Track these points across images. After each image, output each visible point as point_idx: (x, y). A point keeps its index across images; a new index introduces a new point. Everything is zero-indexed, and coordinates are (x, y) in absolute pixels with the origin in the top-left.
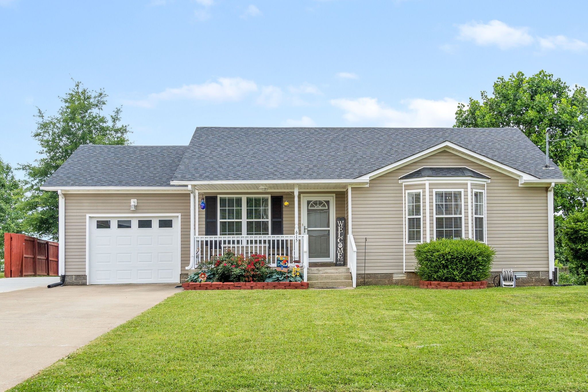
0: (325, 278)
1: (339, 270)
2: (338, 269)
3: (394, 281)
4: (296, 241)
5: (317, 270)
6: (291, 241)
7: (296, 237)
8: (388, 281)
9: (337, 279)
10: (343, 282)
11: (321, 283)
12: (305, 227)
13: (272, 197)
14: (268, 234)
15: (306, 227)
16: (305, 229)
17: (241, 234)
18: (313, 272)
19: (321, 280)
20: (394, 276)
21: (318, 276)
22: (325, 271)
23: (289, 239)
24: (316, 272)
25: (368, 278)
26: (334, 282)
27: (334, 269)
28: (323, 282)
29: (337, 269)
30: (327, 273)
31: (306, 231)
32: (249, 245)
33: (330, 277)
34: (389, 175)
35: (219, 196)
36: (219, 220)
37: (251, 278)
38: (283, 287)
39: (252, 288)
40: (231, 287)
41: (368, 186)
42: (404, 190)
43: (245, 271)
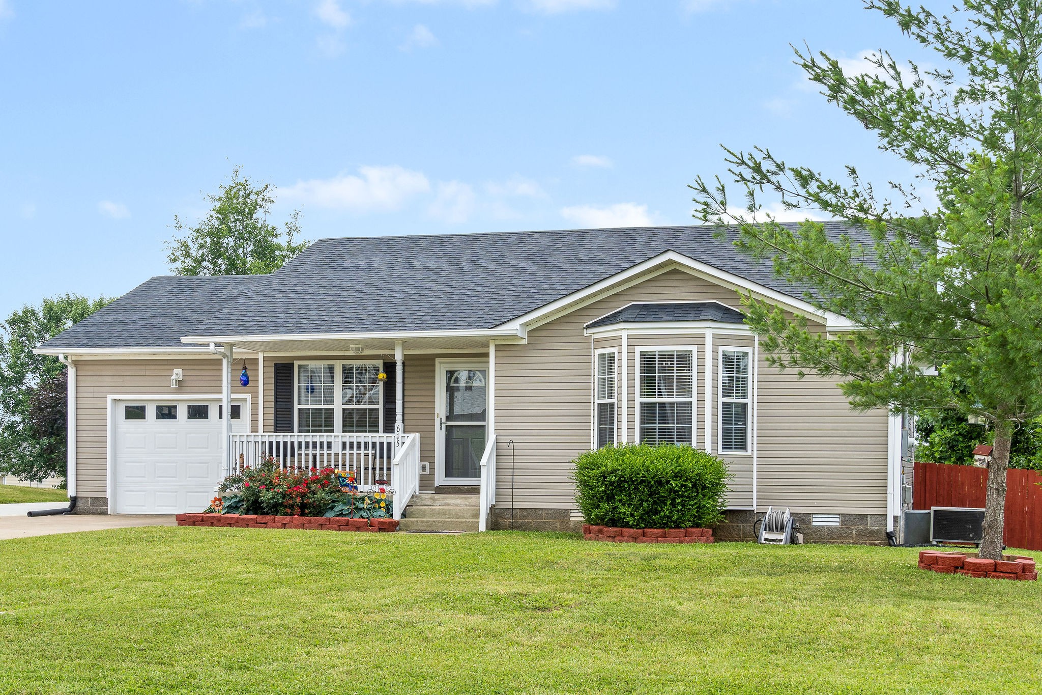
0: (439, 513)
1: (470, 500)
2: (469, 498)
3: (572, 525)
4: (396, 444)
5: (431, 498)
6: (389, 444)
7: (396, 438)
8: (561, 524)
9: (460, 517)
10: (462, 522)
11: (422, 522)
12: (441, 419)
13: (385, 364)
14: (377, 432)
15: (444, 421)
16: (441, 424)
17: (332, 431)
18: (424, 502)
19: (430, 517)
20: (572, 515)
21: (425, 510)
22: (446, 501)
23: (385, 440)
24: (429, 503)
25: (526, 517)
26: (446, 522)
27: (462, 498)
28: (427, 522)
29: (465, 498)
30: (448, 505)
31: (444, 426)
33: (448, 513)
34: (568, 320)
35: (296, 363)
36: (296, 407)
37: (297, 510)
38: (336, 526)
39: (284, 526)
40: (250, 523)
41: (525, 342)
42: (593, 348)
43: (284, 497)
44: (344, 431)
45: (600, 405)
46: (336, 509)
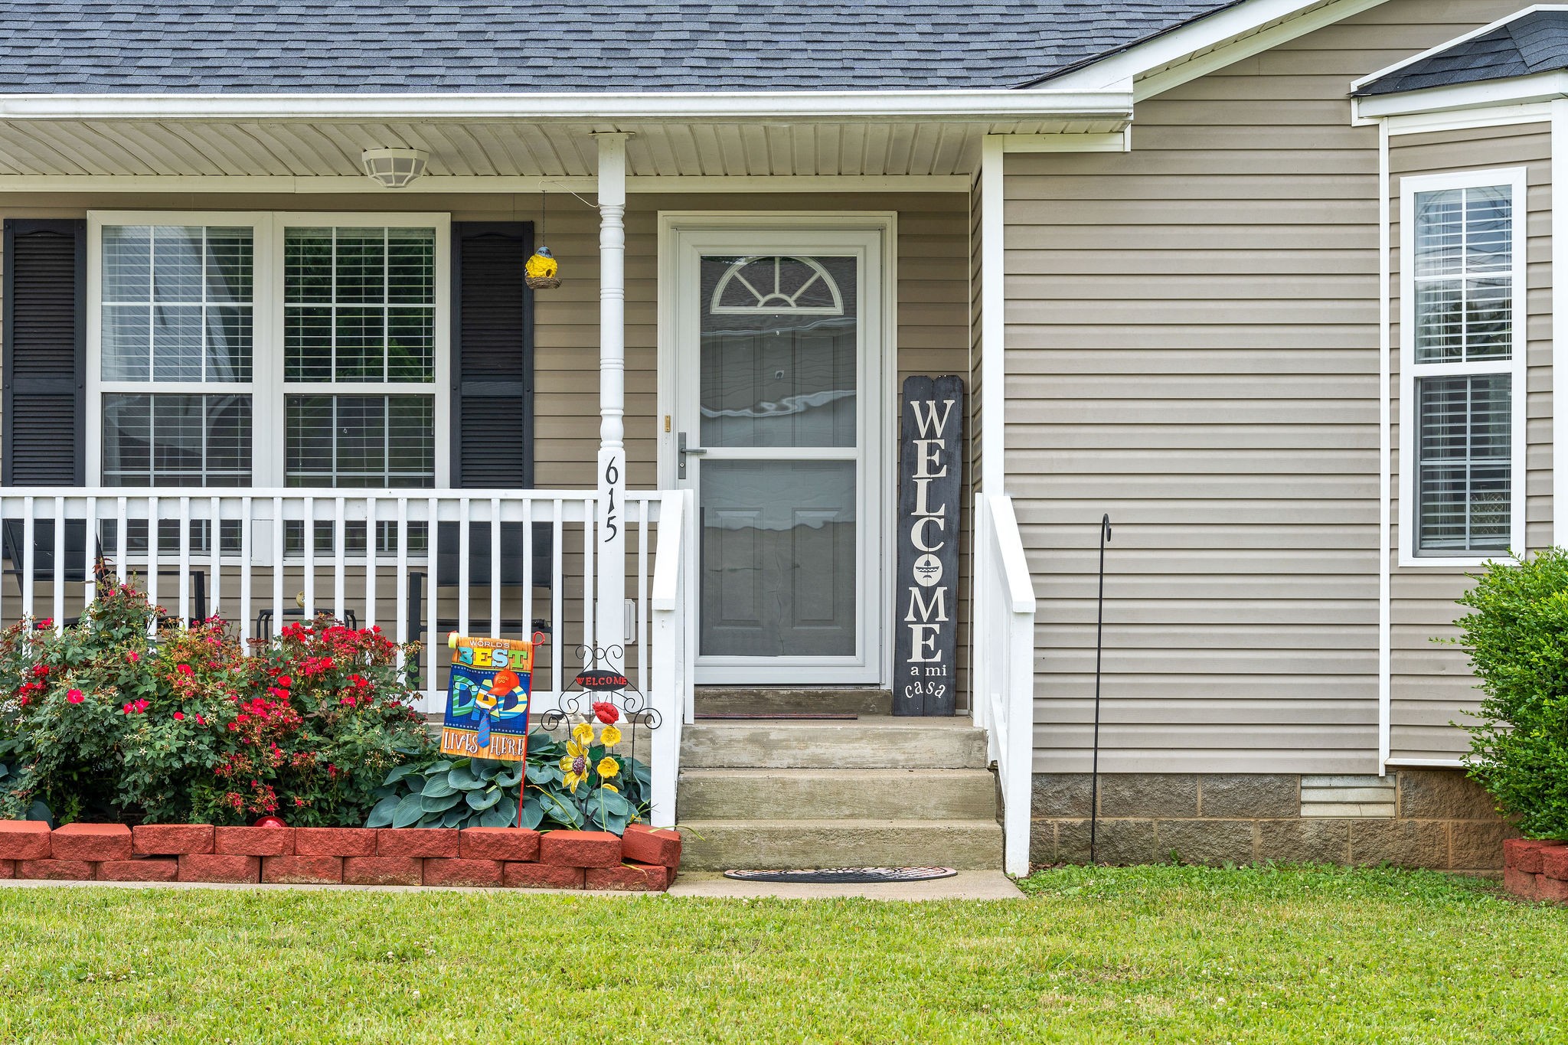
0: (811, 799)
1: (909, 746)
2: (905, 736)
3: (1309, 834)
4: (604, 532)
5: (754, 740)
6: (573, 531)
7: (604, 505)
8: (1266, 830)
9: (896, 812)
10: (934, 834)
11: (773, 835)
12: (682, 437)
13: (457, 228)
14: (430, 483)
15: (693, 442)
16: (683, 453)
17: (247, 482)
18: (726, 756)
19: (777, 815)
20: (1306, 796)
21: (754, 787)
22: (813, 750)
23: (557, 516)
24: (745, 758)
25: (1122, 806)
26: (868, 833)
27: (878, 737)
28: (791, 835)
29: (893, 738)
30: (824, 765)
31: (693, 464)
32: (309, 559)
33: (846, 796)
34: (1284, 64)
35: (96, 220)
36: (96, 386)
37: (265, 798)
38: (488, 864)
39: (259, 868)
40: (108, 860)
41: (1123, 143)
42: (1384, 169)
43: (217, 747)
44: (289, 482)
45: (1424, 384)
46: (434, 790)
